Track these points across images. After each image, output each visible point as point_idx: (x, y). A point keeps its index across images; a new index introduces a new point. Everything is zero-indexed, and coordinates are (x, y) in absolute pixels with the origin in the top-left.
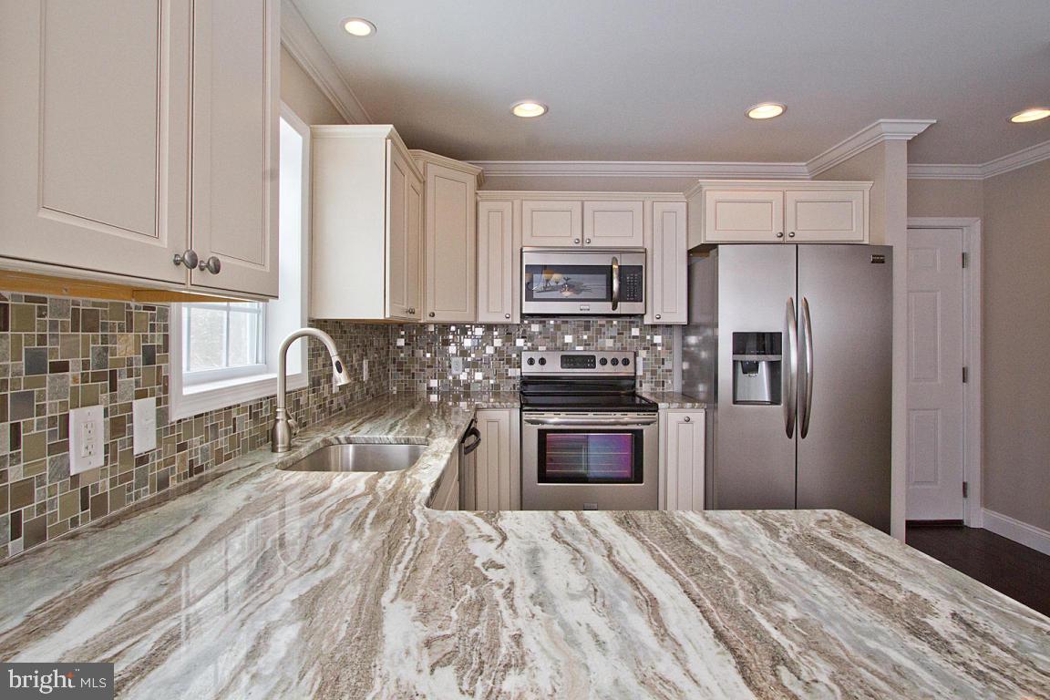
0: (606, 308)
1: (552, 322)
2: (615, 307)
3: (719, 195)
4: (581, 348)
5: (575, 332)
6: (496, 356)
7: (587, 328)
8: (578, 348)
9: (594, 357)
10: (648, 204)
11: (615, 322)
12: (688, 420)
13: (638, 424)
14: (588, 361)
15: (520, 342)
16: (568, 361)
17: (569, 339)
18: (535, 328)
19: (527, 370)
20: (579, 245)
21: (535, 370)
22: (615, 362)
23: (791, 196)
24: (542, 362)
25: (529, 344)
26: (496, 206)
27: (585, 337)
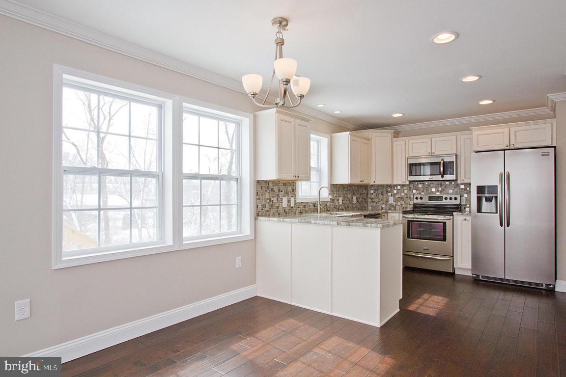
0: (439, 178)
1: (427, 184)
2: (442, 177)
3: (479, 132)
4: (439, 193)
5: (436, 187)
6: (405, 196)
7: (441, 185)
8: (437, 193)
9: (442, 197)
10: (459, 136)
11: (453, 183)
12: (465, 220)
13: (444, 220)
14: (439, 198)
15: (414, 191)
16: (431, 198)
17: (433, 190)
18: (420, 186)
19: (416, 201)
20: (430, 154)
21: (419, 201)
22: (451, 199)
23: (513, 130)
24: (421, 198)
25: (418, 192)
26: (399, 143)
27: (440, 189)
